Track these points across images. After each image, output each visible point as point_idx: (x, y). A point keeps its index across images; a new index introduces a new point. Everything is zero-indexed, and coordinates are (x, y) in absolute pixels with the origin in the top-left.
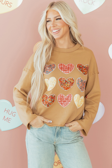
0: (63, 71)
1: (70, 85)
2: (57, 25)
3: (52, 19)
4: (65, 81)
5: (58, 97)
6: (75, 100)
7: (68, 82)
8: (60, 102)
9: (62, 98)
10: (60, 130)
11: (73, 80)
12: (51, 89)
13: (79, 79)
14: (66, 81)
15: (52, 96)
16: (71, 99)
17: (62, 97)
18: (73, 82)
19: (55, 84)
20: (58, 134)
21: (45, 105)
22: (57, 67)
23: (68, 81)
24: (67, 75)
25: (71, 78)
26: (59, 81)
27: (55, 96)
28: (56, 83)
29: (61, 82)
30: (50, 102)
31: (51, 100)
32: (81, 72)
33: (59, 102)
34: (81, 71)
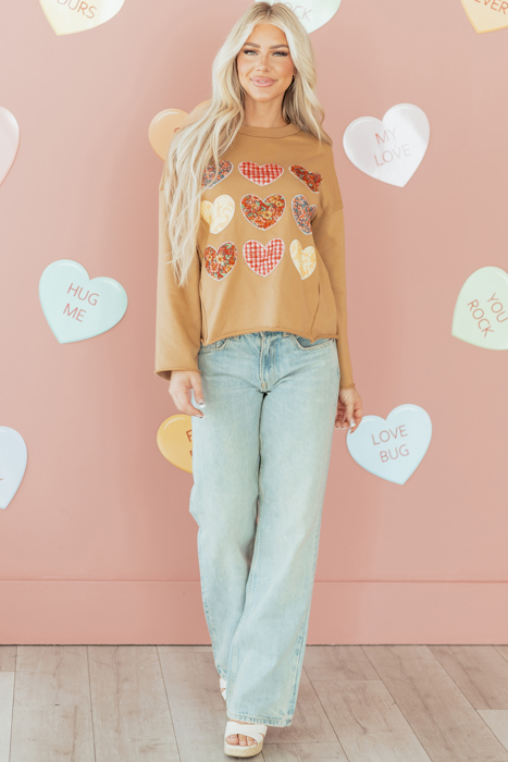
0: (251, 180)
1: (273, 215)
2: (273, 68)
3: (264, 50)
4: (258, 205)
5: (244, 251)
6: (293, 256)
7: (268, 207)
8: (251, 262)
9: (256, 252)
10: (273, 351)
11: (282, 201)
12: (220, 230)
13: (297, 199)
14: (262, 204)
15: (225, 247)
16: (283, 252)
17: (256, 248)
18: (281, 205)
19: (231, 215)
20: (268, 361)
21: (213, 274)
22: (236, 168)
23: (267, 204)
24: (263, 189)
25: (275, 193)
26: (242, 206)
27: (233, 247)
28: (233, 211)
29: (250, 207)
30: (223, 264)
31: (225, 259)
32: (304, 182)
33: (249, 264)
34: (303, 179)
